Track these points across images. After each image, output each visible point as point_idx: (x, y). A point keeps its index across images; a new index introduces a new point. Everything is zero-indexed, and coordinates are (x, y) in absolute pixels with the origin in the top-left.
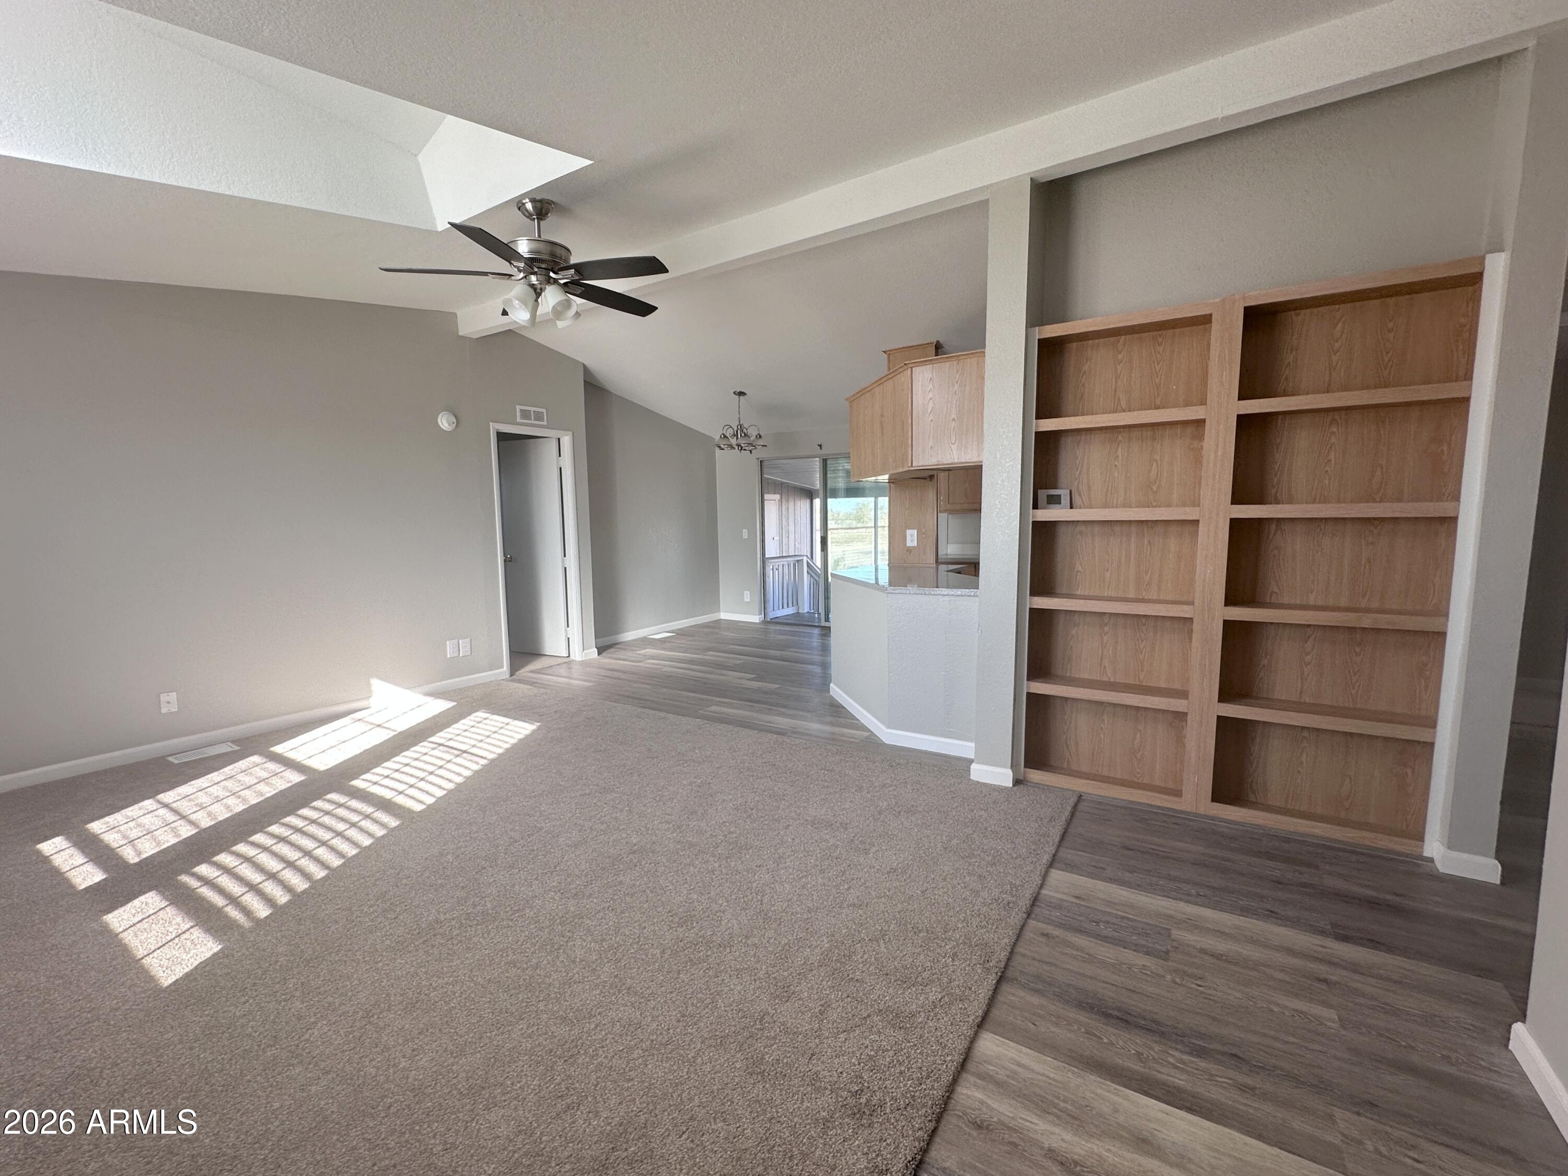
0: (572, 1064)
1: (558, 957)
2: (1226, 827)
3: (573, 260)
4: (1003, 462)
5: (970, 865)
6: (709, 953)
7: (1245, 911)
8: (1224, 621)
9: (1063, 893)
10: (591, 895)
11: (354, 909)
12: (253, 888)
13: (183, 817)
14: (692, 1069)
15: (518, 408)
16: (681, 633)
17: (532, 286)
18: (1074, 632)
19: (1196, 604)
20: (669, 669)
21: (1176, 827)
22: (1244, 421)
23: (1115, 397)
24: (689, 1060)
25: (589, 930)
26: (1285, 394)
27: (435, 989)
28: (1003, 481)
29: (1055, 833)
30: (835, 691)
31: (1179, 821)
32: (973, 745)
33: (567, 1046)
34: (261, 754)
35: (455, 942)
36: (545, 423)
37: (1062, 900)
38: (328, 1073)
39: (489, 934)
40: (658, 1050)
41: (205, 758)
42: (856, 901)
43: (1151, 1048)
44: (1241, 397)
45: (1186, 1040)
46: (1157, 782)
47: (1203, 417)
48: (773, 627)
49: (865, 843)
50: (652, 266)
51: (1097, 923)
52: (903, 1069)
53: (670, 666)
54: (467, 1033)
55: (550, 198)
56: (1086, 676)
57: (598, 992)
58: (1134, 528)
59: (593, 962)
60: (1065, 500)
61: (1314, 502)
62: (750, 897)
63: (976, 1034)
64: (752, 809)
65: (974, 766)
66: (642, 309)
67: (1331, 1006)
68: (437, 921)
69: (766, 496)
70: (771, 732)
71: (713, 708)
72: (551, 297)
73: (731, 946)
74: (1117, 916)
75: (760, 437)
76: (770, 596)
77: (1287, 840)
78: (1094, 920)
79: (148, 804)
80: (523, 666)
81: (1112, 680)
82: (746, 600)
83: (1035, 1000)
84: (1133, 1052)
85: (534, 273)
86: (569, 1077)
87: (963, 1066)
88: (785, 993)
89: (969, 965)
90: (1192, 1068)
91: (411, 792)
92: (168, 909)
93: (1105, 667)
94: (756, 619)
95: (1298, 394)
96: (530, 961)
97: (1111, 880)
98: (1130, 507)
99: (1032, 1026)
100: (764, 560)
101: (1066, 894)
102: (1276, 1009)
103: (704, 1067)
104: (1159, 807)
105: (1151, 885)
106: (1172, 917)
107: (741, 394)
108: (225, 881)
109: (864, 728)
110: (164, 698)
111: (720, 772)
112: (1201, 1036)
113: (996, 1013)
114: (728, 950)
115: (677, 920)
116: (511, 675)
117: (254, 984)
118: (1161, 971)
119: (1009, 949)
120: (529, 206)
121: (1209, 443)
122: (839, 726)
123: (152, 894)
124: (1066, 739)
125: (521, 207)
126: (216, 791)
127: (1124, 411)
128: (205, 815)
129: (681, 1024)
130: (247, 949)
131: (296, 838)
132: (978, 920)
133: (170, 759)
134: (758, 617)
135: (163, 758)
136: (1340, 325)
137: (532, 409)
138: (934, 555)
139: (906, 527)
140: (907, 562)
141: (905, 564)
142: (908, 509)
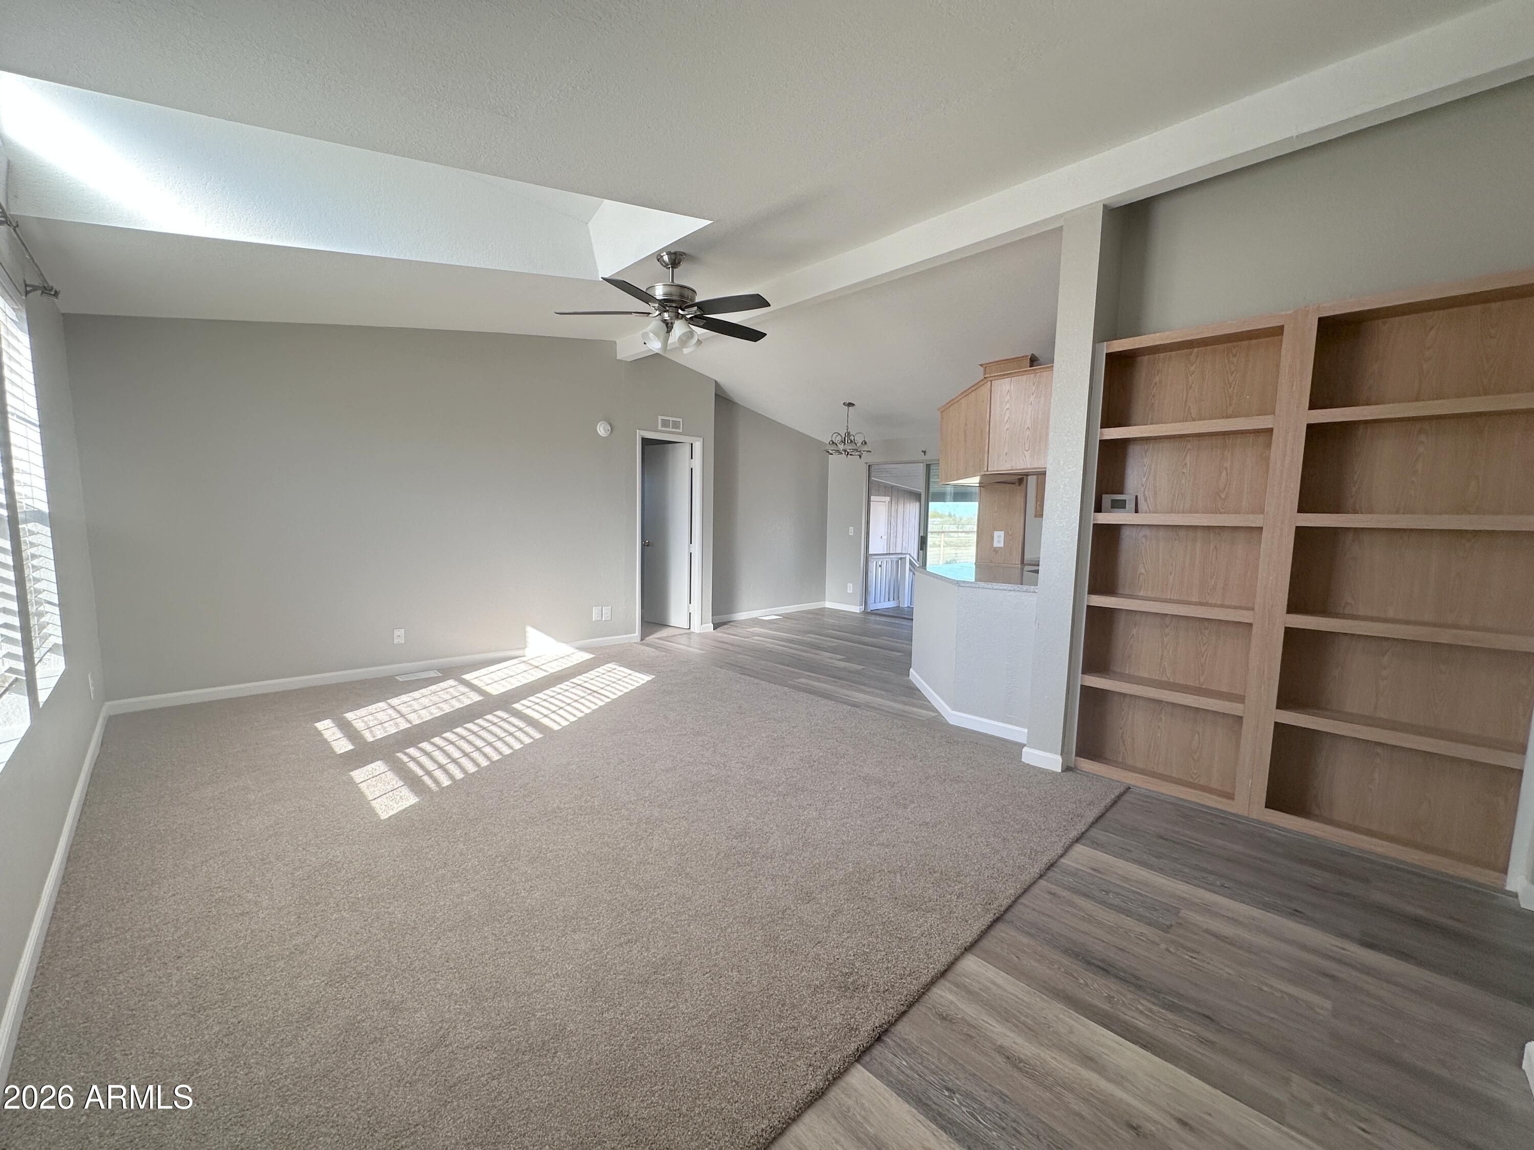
0: (637, 915)
1: (639, 845)
2: (1276, 833)
3: (698, 299)
4: (1066, 468)
5: (998, 829)
6: (754, 860)
7: (1266, 906)
8: (1286, 628)
9: (1082, 864)
10: (671, 806)
11: (504, 792)
12: (441, 767)
13: (402, 716)
14: (722, 934)
15: (660, 418)
16: (786, 617)
17: (665, 321)
18: (1134, 631)
19: (1256, 608)
20: (772, 646)
21: (1220, 826)
22: (1313, 431)
23: (1185, 407)
24: (722, 928)
25: (665, 830)
26: (1367, 403)
27: (551, 852)
28: (1065, 485)
29: (1091, 816)
30: (914, 676)
31: (1227, 822)
32: (1026, 731)
33: (635, 903)
34: (456, 680)
35: (569, 824)
36: (681, 431)
37: (1077, 869)
38: (475, 890)
39: (593, 822)
40: (700, 917)
41: (419, 680)
42: (885, 841)
43: (1125, 996)
44: (1313, 406)
45: (1162, 996)
46: (1214, 785)
47: (1270, 426)
48: (873, 618)
49: (906, 799)
50: (758, 302)
51: (1107, 893)
52: (890, 965)
53: (772, 643)
54: (568, 883)
55: (682, 250)
56: (1146, 675)
57: (664, 872)
58: (1199, 534)
59: (664, 852)
60: (1130, 505)
61: (1397, 512)
62: (797, 826)
63: (962, 954)
64: (815, 762)
65: (1025, 750)
66: (754, 335)
67: (1327, 997)
68: (558, 808)
69: (873, 498)
70: (845, 703)
71: (803, 680)
72: (679, 328)
73: (772, 859)
74: (1129, 890)
75: (866, 443)
76: (872, 589)
77: (1343, 854)
78: (1104, 889)
79: (382, 705)
80: (652, 634)
81: (1172, 681)
82: (849, 591)
83: (1025, 940)
84: (1105, 994)
85: (666, 311)
86: (633, 923)
87: (943, 974)
88: (809, 897)
89: (971, 904)
90: (1158, 1017)
91: (553, 716)
92: (388, 773)
93: (1164, 667)
94: (857, 609)
95: (1383, 403)
96: (619, 844)
97: (1134, 861)
98: (1197, 512)
99: (1016, 959)
100: (867, 556)
101: (1084, 865)
102: (1265, 988)
103: (731, 935)
104: (1208, 807)
105: (1173, 870)
106: (1185, 899)
107: (850, 405)
108: (424, 760)
109: (933, 709)
110: (397, 633)
111: (795, 730)
112: (1180, 996)
113: (984, 943)
114: (769, 861)
115: (734, 833)
116: (642, 640)
117: (436, 829)
118: (1157, 940)
119: (1013, 898)
120: (666, 258)
121: (1275, 452)
122: (910, 705)
123: (379, 763)
124: (1122, 733)
125: (660, 259)
126: (425, 701)
127: (1194, 420)
128: (416, 717)
129: (721, 904)
130: (434, 807)
131: (472, 738)
132: (991, 871)
133: (397, 677)
134: (859, 607)
135: (392, 676)
136: (1433, 332)
137: (671, 419)
138: (1019, 556)
139: (994, 529)
140: (994, 562)
141: (992, 564)
142: (997, 512)
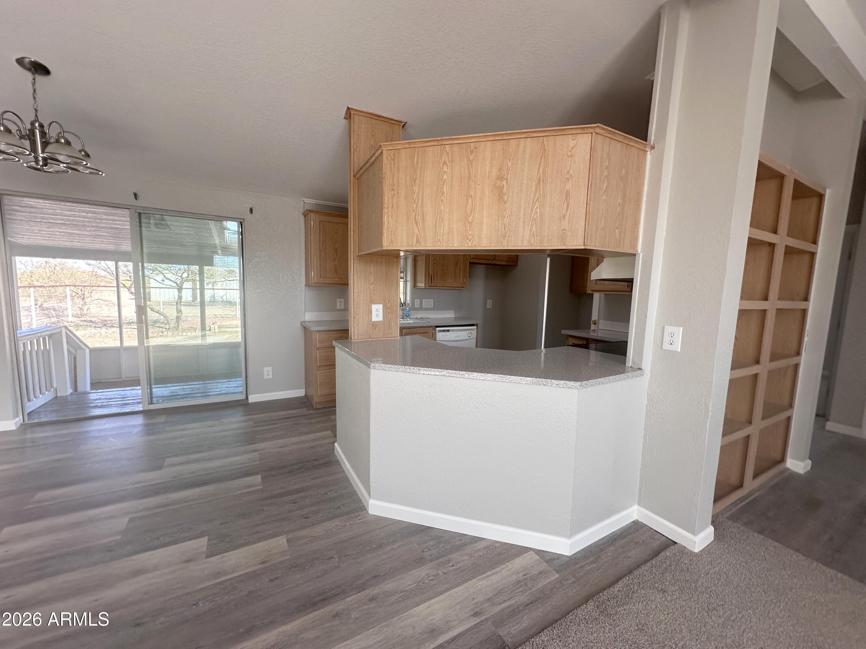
94: (12, 425)
107: (40, 70)
134: (14, 421)
138: (399, 328)
139: (371, 302)
140: (373, 337)
141: (370, 339)
142: (373, 283)
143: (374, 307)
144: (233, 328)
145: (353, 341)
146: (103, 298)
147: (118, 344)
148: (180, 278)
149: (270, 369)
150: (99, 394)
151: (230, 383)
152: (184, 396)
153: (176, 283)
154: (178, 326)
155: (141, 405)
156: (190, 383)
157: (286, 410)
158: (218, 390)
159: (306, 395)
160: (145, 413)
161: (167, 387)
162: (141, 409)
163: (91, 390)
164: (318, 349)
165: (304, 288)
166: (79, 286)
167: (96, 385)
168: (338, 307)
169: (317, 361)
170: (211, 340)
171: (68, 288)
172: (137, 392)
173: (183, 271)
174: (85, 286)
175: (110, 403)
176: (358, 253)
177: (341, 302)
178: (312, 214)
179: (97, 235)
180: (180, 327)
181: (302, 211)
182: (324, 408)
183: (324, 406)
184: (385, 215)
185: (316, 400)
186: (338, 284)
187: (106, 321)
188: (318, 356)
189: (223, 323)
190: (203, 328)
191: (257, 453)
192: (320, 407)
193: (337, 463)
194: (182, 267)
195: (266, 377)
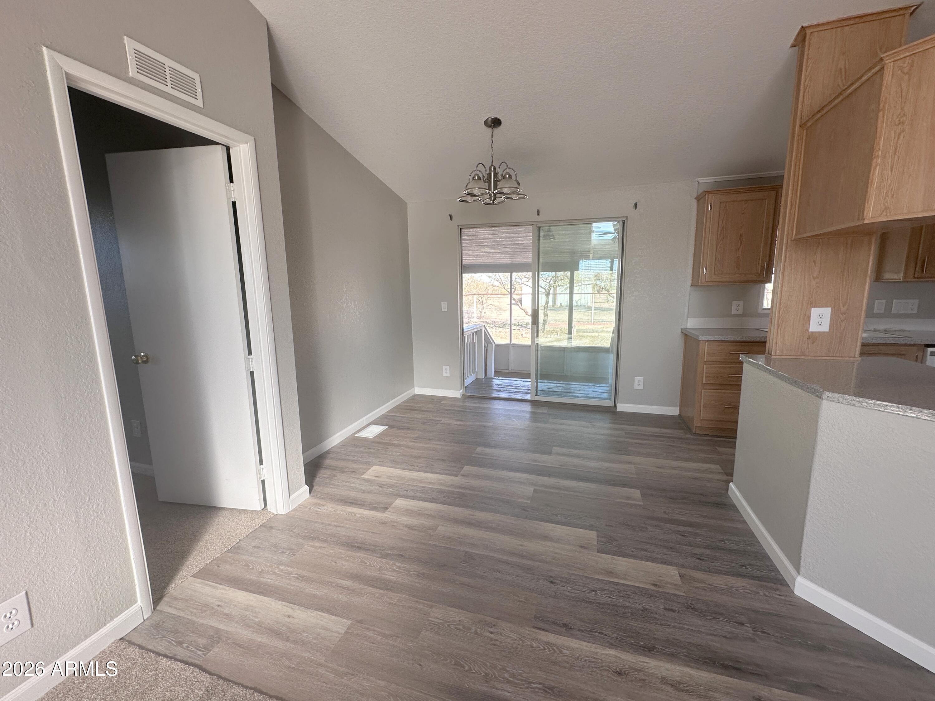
15: (131, 45)
36: (199, 103)
82: (445, 375)
94: (457, 394)
134: (459, 392)
137: (167, 62)
138: (859, 344)
139: (811, 304)
140: (807, 354)
141: (803, 357)
142: (818, 278)
143: (815, 312)
144: (590, 332)
145: (773, 357)
146: (494, 304)
147: (507, 342)
148: (548, 284)
149: (641, 379)
150: (501, 381)
151: (596, 387)
152: (558, 393)
153: (545, 289)
154: (544, 329)
155: (529, 395)
156: (561, 382)
157: (661, 428)
158: (586, 393)
159: (679, 414)
160: (533, 403)
161: (545, 383)
162: (530, 398)
163: (494, 377)
164: (705, 363)
165: (689, 289)
166: (480, 294)
167: (498, 373)
168: (734, 312)
169: (703, 377)
170: (576, 343)
171: (476, 296)
172: (526, 383)
173: (551, 278)
174: (484, 294)
175: (508, 389)
176: (796, 235)
177: (738, 305)
178: (710, 196)
179: (503, 252)
180: (546, 330)
181: (695, 195)
182: (705, 435)
183: (705, 433)
184: (875, 168)
185: (697, 423)
186: (739, 281)
187: (495, 322)
188: (705, 371)
189: (580, 327)
190: (570, 332)
191: (633, 466)
192: (702, 433)
193: (734, 508)
194: (550, 273)
195: (636, 387)
